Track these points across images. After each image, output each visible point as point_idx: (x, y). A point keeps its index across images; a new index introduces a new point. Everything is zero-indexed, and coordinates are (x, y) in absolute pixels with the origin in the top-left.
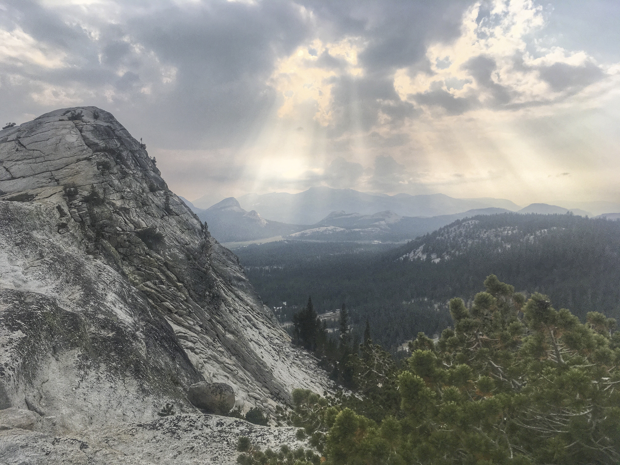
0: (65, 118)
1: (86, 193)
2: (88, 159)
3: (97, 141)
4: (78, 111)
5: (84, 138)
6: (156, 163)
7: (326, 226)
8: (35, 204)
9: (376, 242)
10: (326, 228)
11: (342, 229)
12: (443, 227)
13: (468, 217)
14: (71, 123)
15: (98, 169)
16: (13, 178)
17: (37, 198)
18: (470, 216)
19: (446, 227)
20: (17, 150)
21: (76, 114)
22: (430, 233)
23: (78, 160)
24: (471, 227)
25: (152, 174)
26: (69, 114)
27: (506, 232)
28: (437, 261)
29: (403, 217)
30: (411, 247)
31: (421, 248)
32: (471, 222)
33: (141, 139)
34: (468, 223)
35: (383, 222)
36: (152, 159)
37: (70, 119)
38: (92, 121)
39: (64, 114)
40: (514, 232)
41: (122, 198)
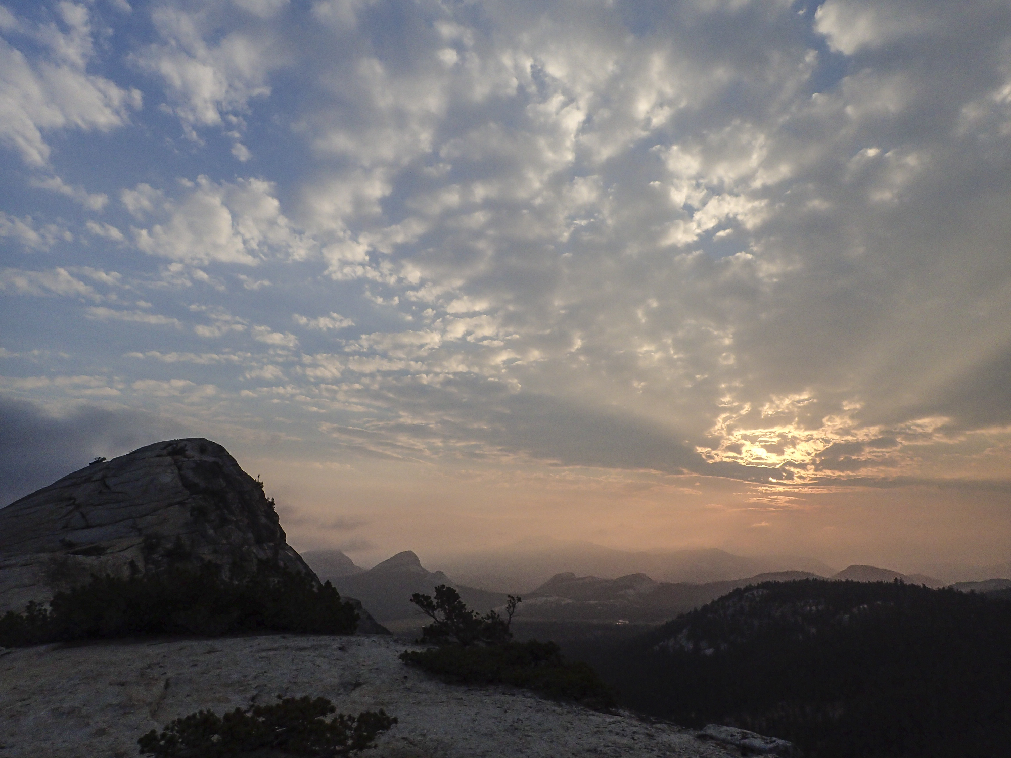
0: (165, 452)
1: (170, 546)
2: (182, 504)
3: (196, 480)
4: (182, 444)
5: (183, 478)
6: (274, 506)
7: (547, 597)
8: (103, 558)
9: (620, 622)
10: (545, 599)
11: (570, 601)
12: (716, 599)
13: (753, 585)
14: (169, 459)
15: (191, 515)
16: (89, 527)
17: (109, 551)
18: (755, 584)
19: (722, 599)
20: (100, 492)
21: (179, 448)
22: (699, 609)
23: (170, 505)
24: (758, 599)
25: (263, 520)
26: (170, 448)
27: (808, 608)
28: (709, 652)
29: (661, 583)
30: (671, 630)
31: (685, 631)
32: (757, 592)
33: (259, 476)
34: (753, 594)
35: (631, 592)
36: (270, 500)
37: (169, 454)
38: (197, 457)
39: (165, 448)
40: (820, 608)
41: (215, 552)
